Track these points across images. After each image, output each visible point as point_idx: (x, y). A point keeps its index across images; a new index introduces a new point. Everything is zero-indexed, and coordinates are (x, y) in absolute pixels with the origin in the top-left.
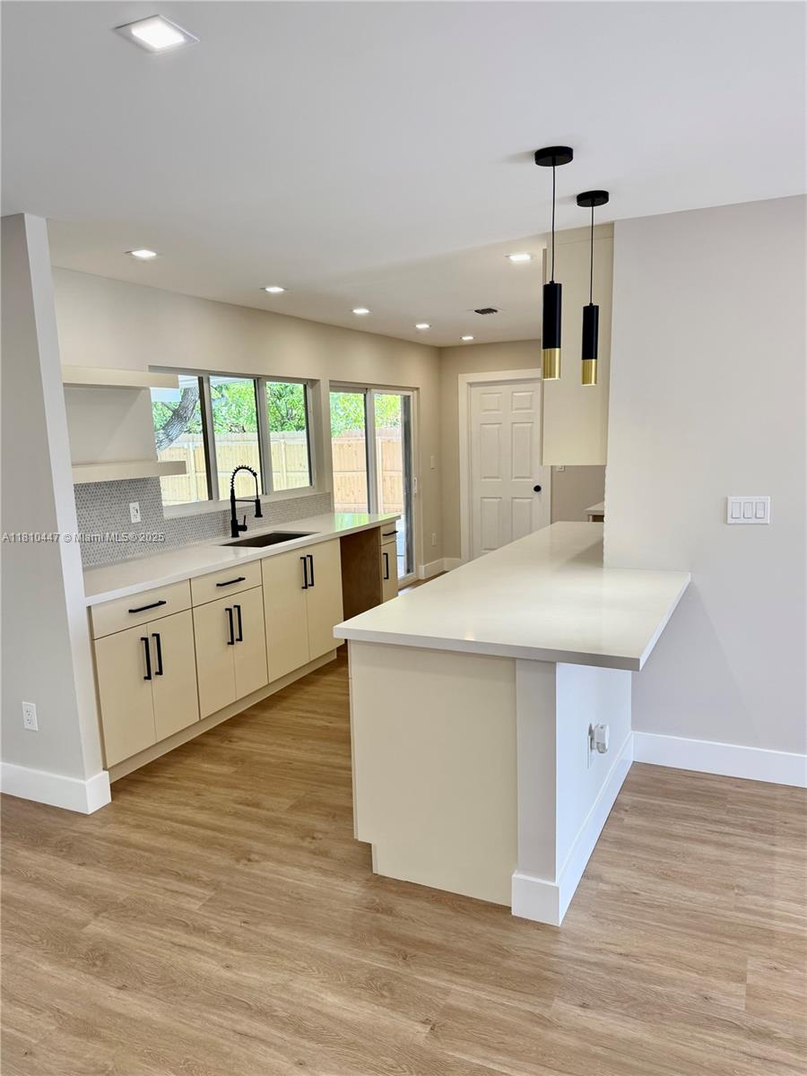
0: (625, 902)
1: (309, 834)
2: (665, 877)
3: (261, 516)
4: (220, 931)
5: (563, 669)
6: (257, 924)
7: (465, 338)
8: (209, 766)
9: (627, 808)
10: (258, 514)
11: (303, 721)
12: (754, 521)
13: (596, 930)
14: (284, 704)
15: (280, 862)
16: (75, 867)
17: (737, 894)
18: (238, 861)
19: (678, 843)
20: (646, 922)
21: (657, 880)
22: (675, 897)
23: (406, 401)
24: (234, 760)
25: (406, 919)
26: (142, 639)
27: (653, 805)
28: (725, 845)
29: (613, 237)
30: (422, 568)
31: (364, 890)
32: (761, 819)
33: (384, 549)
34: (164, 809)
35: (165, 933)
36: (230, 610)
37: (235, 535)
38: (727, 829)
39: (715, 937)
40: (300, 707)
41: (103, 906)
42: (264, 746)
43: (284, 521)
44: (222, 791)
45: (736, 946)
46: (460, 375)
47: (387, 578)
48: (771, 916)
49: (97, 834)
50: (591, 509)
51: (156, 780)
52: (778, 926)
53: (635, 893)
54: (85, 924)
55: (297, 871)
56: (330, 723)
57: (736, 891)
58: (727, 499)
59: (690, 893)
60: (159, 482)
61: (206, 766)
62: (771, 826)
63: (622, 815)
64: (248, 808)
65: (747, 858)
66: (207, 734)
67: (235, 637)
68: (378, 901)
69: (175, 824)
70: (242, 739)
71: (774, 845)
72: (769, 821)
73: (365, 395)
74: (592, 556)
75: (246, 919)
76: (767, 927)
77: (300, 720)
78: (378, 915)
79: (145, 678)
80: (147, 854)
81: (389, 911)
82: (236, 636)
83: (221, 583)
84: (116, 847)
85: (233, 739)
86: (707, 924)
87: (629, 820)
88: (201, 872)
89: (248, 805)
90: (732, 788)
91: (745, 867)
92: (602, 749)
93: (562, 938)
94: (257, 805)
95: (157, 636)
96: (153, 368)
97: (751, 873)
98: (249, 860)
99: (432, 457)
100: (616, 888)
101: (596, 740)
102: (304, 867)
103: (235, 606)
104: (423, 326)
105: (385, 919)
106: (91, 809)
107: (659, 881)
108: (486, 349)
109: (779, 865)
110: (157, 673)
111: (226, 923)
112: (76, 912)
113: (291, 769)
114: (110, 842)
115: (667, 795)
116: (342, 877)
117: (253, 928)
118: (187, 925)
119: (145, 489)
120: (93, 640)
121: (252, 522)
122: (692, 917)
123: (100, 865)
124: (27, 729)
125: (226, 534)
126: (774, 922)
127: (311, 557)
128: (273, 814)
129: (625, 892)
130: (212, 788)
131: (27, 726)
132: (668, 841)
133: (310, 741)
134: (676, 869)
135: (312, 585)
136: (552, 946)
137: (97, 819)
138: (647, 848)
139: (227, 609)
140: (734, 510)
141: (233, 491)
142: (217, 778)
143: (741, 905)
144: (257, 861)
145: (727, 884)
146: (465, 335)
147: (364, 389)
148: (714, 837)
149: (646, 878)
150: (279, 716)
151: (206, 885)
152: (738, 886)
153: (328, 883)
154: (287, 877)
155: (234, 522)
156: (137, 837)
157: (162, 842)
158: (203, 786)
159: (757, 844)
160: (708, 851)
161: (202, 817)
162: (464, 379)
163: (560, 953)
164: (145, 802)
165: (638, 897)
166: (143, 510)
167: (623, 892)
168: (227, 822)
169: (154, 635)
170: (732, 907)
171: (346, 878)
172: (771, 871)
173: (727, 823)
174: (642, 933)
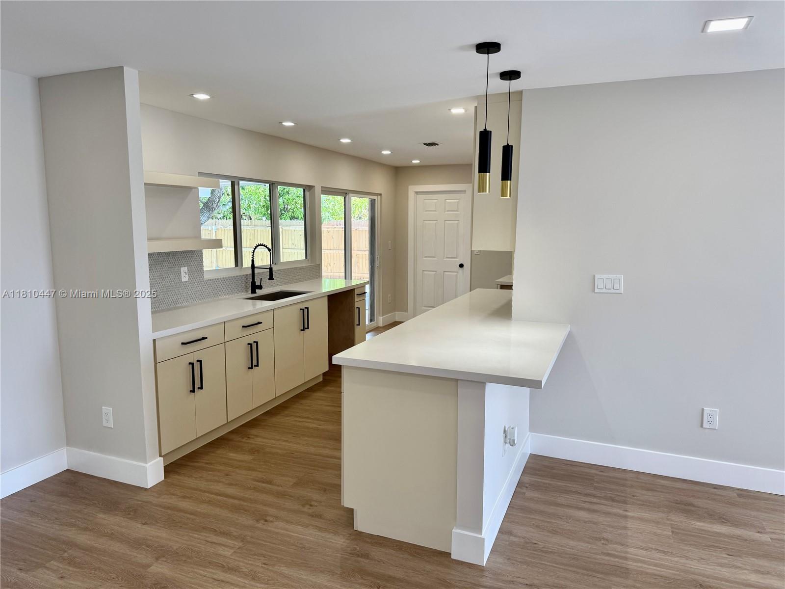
0: (528, 549)
1: (308, 502)
2: (555, 532)
3: (273, 279)
4: (247, 570)
5: (490, 387)
6: (274, 565)
7: (414, 162)
8: (234, 455)
9: (527, 485)
10: (271, 278)
11: (300, 424)
12: (612, 291)
13: (510, 569)
14: (286, 412)
15: (287, 522)
16: (140, 526)
17: (603, 544)
18: (258, 521)
19: (562, 509)
20: (543, 562)
21: (549, 534)
22: (562, 546)
23: (373, 203)
24: (253, 451)
25: (379, 562)
26: (190, 363)
27: (544, 483)
28: (594, 511)
29: (522, 100)
30: (381, 318)
31: (349, 541)
32: (618, 493)
33: (357, 305)
34: (202, 485)
35: (208, 572)
36: (251, 345)
37: (253, 292)
38: (595, 500)
39: (589, 573)
40: (298, 414)
41: (162, 553)
42: (273, 441)
43: (287, 283)
44: (244, 472)
45: (604, 579)
46: (409, 187)
47: (359, 325)
48: (626, 558)
49: (154, 502)
50: (500, 280)
51: (196, 464)
52: (631, 565)
53: (535, 544)
54: (149, 566)
55: (300, 528)
56: (320, 425)
57: (602, 542)
58: (594, 276)
59: (572, 543)
60: (202, 253)
61: (232, 455)
62: (624, 498)
63: (524, 490)
64: (264, 485)
65: (609, 519)
66: (232, 432)
67: (253, 364)
68: (358, 549)
69: (212, 496)
70: (257, 436)
71: (626, 511)
72: (623, 494)
73: (345, 198)
74: (504, 312)
75: (266, 562)
76: (624, 565)
77: (298, 424)
78: (359, 559)
79: (191, 391)
80: (192, 517)
81: (366, 556)
82: (255, 363)
83: (246, 325)
84: (169, 512)
85: (250, 436)
86: (584, 564)
87: (529, 494)
88: (232, 529)
89: (263, 482)
90: (597, 472)
91: (609, 526)
92: (513, 444)
93: (486, 574)
94: (270, 482)
95: (200, 362)
96: (200, 174)
97: (611, 529)
98: (266, 521)
99: (390, 242)
100: (522, 540)
101: (508, 437)
102: (306, 526)
103: (254, 342)
104: (386, 152)
105: (364, 562)
106: (150, 485)
107: (551, 535)
108: (429, 169)
109: (630, 524)
110: (199, 388)
111: (252, 565)
112: (142, 557)
113: (293, 457)
114: (164, 507)
115: (554, 477)
116: (332, 533)
117: (270, 568)
118: (223, 566)
119: (192, 257)
120: (156, 363)
121: (266, 282)
122: (574, 559)
123: (159, 525)
124: (105, 427)
125: (247, 291)
126: (629, 563)
127: (308, 308)
128: (280, 488)
129: (528, 543)
130: (237, 471)
131: (105, 424)
132: (555, 507)
133: (306, 438)
134: (562, 527)
135: (308, 328)
136: (480, 579)
137: (154, 492)
138: (541, 513)
139: (249, 344)
140: (599, 284)
141: (253, 261)
142: (241, 463)
143: (605, 551)
144: (272, 522)
145: (597, 538)
146: (414, 159)
147: (345, 193)
148: (587, 506)
149: (542, 533)
150: (284, 420)
151: (236, 538)
152: (604, 539)
153: (322, 537)
154: (293, 532)
155: (253, 283)
156: (185, 504)
157: (203, 508)
158: (231, 469)
159: (615, 510)
160: (583, 515)
161: (230, 491)
162: (413, 189)
163: (485, 584)
164: (188, 480)
165: (536, 546)
166: (190, 273)
167: (527, 543)
168: (249, 494)
169: (198, 361)
170: (600, 552)
171: (336, 533)
172: (625, 528)
173: (594, 496)
174: (541, 570)
